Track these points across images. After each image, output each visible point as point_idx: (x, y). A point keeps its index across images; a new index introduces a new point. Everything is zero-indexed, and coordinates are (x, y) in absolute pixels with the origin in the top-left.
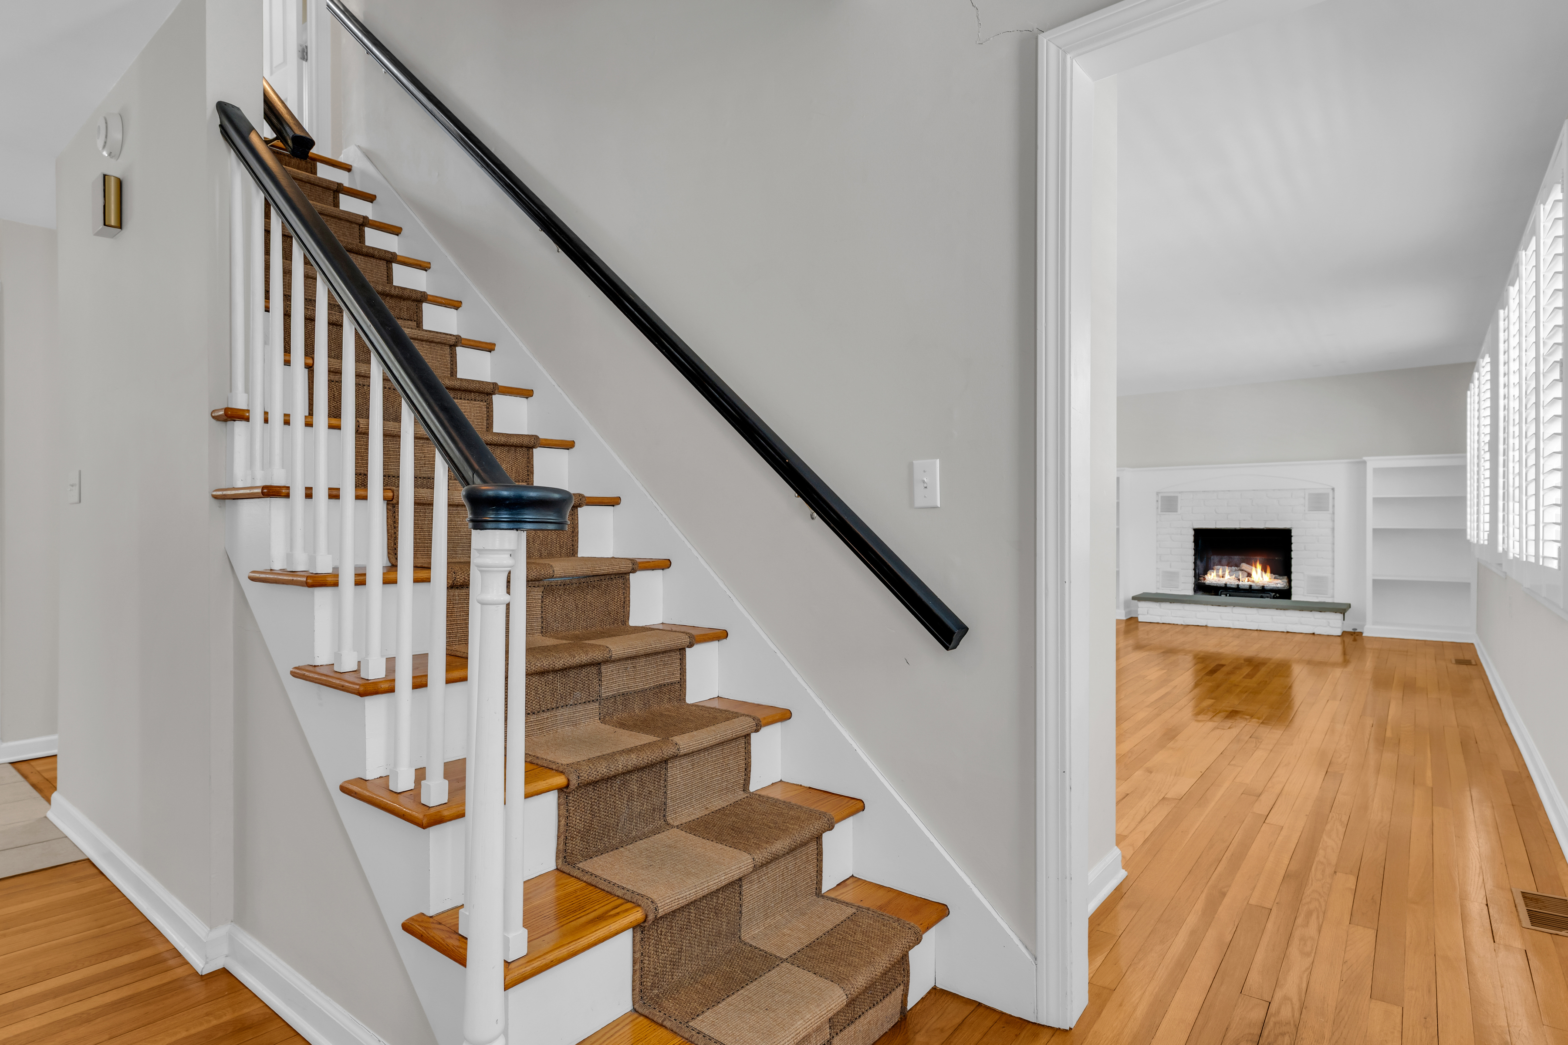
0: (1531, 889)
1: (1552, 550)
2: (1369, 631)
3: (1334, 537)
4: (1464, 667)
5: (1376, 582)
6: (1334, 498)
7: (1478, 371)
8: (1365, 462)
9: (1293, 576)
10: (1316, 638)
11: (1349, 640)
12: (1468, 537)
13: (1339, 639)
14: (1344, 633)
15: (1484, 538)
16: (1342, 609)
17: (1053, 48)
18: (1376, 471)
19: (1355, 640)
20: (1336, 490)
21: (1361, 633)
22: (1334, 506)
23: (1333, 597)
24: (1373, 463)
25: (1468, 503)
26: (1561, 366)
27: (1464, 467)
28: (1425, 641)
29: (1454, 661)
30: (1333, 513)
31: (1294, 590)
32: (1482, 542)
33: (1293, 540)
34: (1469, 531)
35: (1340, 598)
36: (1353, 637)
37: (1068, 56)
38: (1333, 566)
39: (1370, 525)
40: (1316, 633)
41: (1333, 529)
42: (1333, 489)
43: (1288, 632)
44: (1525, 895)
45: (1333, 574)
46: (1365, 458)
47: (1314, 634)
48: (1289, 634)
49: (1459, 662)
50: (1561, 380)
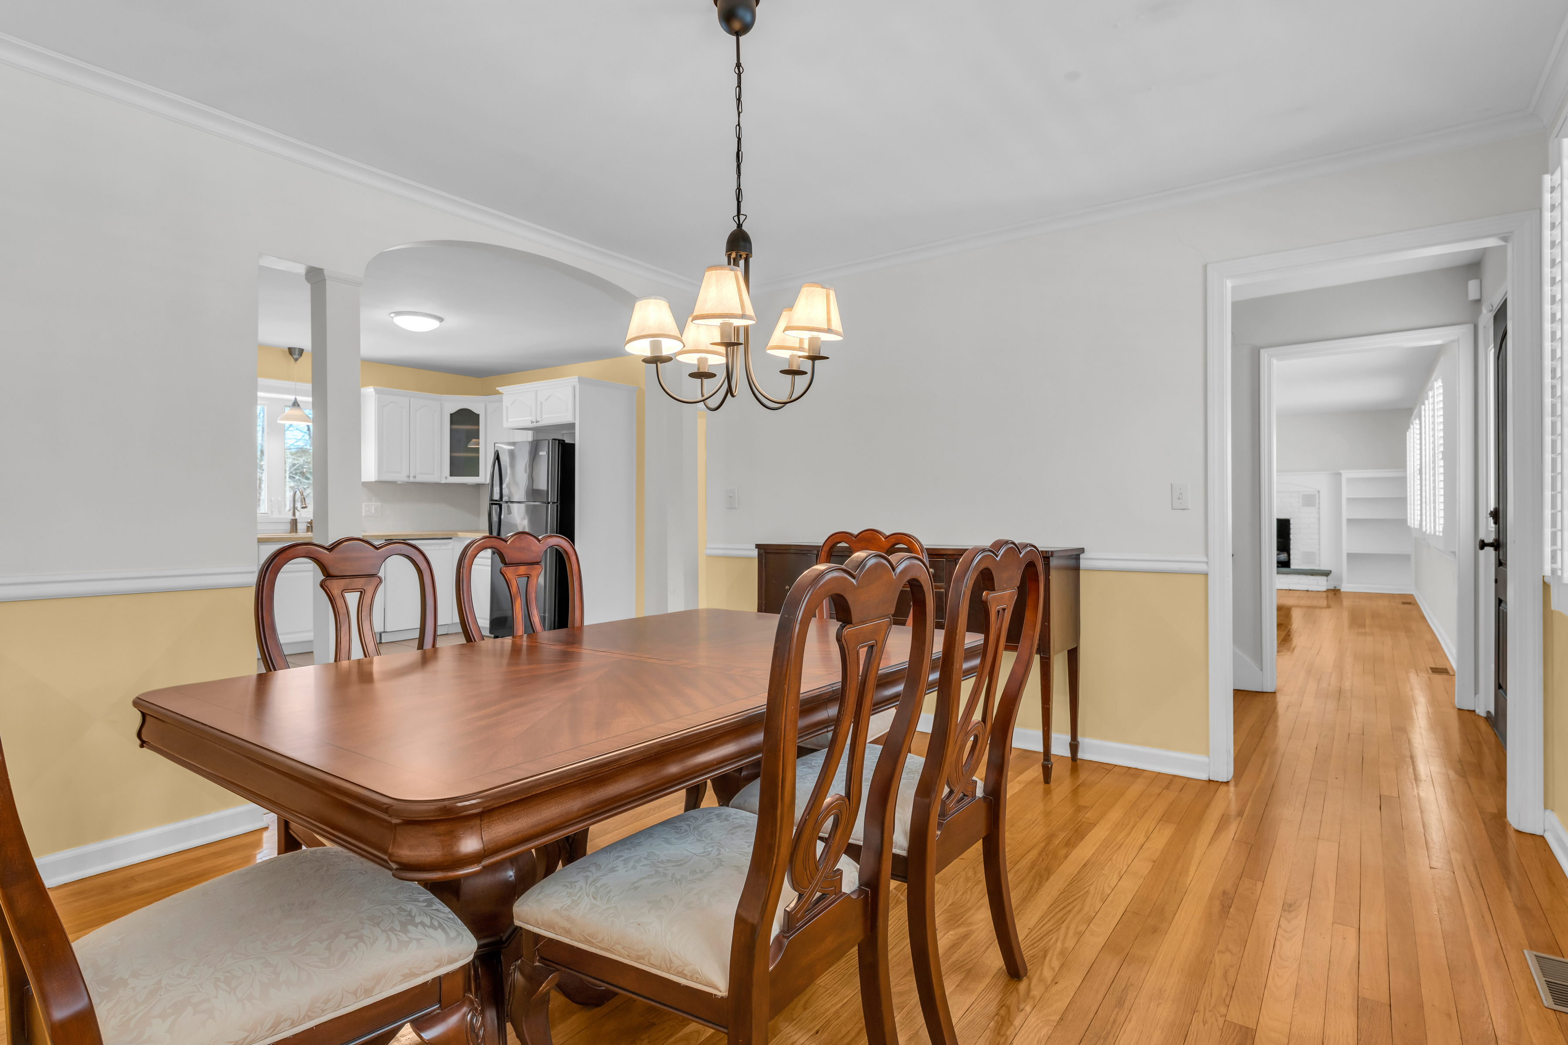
0: (1433, 666)
1: (1440, 528)
2: (1345, 587)
3: (1319, 524)
4: (1406, 606)
5: (1350, 556)
6: (1319, 498)
7: (1412, 424)
8: (1340, 474)
9: (1292, 552)
10: (1309, 593)
11: (1331, 594)
12: (1409, 524)
13: (1325, 594)
14: (1328, 590)
15: (1417, 524)
16: (1326, 574)
17: (1266, 355)
18: (1348, 480)
19: (1335, 594)
20: (1321, 492)
21: (1340, 590)
22: (1319, 503)
23: (1319, 565)
24: (1346, 474)
25: (1408, 502)
26: (1443, 454)
27: (1405, 478)
28: (1382, 594)
29: (1401, 603)
30: (1319, 508)
31: (1292, 562)
32: (1416, 527)
33: (1291, 526)
34: (1409, 520)
35: (1324, 567)
36: (1335, 592)
37: (1272, 359)
38: (1319, 545)
39: (1345, 516)
40: (1310, 589)
41: (1319, 519)
42: (1319, 492)
43: (1290, 590)
44: (1431, 668)
45: (1319, 550)
46: (1341, 471)
47: (1308, 591)
48: (1291, 591)
49: (1404, 603)
50: (1442, 459)
